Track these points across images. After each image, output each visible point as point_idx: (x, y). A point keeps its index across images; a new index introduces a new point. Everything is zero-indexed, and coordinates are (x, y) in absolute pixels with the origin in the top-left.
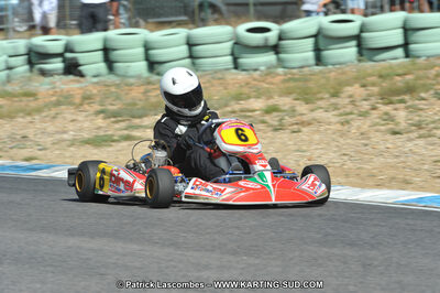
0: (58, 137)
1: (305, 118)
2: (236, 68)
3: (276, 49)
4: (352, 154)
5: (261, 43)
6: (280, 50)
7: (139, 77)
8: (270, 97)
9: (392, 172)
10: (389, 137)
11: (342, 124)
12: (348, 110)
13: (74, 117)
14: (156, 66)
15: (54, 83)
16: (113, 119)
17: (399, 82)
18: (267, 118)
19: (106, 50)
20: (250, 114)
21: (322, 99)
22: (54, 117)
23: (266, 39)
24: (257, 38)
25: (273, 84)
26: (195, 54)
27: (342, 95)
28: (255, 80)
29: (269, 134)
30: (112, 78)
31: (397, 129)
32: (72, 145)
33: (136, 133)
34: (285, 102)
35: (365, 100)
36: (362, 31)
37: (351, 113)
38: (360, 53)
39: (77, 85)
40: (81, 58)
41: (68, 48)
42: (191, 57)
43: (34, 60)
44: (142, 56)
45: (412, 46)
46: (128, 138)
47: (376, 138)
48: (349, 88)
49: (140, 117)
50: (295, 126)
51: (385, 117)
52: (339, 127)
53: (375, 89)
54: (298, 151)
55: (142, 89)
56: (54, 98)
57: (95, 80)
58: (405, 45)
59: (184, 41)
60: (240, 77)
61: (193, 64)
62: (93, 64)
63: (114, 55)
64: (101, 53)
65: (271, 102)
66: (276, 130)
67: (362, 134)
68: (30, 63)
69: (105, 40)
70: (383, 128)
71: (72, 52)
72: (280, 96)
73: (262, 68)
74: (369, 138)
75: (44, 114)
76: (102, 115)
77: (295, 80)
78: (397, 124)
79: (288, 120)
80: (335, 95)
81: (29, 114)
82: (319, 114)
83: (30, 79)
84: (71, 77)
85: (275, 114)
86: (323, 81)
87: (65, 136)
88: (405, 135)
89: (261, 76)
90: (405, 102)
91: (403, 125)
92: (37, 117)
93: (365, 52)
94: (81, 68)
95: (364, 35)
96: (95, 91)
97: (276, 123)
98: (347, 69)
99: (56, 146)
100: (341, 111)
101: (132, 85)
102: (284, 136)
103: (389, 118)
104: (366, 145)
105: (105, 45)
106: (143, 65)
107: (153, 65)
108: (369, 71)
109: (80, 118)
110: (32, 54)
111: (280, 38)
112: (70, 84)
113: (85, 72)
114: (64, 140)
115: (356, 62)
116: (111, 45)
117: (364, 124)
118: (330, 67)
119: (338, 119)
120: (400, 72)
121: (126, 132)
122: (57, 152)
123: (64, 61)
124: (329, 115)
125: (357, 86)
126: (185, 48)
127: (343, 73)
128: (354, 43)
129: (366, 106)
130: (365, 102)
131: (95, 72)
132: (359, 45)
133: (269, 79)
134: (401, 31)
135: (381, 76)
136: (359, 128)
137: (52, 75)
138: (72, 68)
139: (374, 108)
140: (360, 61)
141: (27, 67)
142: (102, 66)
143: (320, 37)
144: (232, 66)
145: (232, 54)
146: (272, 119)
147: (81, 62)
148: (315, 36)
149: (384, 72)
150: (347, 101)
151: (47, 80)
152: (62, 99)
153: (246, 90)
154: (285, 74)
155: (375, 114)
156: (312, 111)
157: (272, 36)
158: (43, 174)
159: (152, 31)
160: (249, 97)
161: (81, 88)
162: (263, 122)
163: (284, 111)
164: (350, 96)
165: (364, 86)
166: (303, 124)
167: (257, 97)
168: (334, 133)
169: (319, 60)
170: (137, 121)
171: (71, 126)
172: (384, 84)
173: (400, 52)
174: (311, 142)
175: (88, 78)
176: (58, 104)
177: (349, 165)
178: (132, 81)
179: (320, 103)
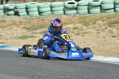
0: (11, 36)
1: (86, 31)
2: (64, 14)
3: (76, 9)
4: (101, 44)
5: (72, 7)
6: (77, 9)
7: (36, 16)
8: (75, 24)
9: (114, 51)
10: (112, 38)
11: (97, 33)
12: (99, 29)
13: (16, 29)
14: (41, 13)
15: (11, 18)
16: (28, 30)
17: (113, 20)
18: (74, 31)
19: (27, 8)
20: (69, 29)
21: (90, 25)
22: (10, 29)
23: (73, 6)
24: (71, 6)
25: (75, 19)
26: (52, 10)
27: (96, 24)
28: (70, 18)
29: (75, 36)
30: (28, 17)
31: (114, 36)
32: (15, 38)
33: (35, 35)
34: (79, 26)
35: (104, 25)
36: (101, 4)
37: (100, 30)
38: (101, 11)
39: (18, 19)
40: (19, 10)
41: (15, 8)
42: (51, 11)
43: (5, 11)
44: (37, 10)
45: (116, 9)
46: (32, 37)
47: (108, 38)
48: (98, 21)
49: (36, 30)
50: (83, 34)
51: (110, 31)
52: (96, 34)
53: (106, 22)
54: (84, 42)
55: (37, 20)
56: (11, 23)
57: (23, 17)
58: (114, 8)
59: (49, 6)
60: (65, 17)
61: (52, 13)
62: (23, 12)
63: (29, 10)
64: (25, 9)
65: (75, 26)
66: (77, 35)
67: (103, 37)
68: (4, 12)
69: (26, 5)
70: (109, 35)
71: (17, 9)
72: (78, 23)
73: (72, 14)
74: (105, 38)
75: (7, 28)
76: (25, 29)
77: (82, 18)
78: (114, 34)
79: (80, 32)
80: (94, 24)
81: (3, 28)
82: (90, 30)
83: (4, 17)
84: (16, 16)
85: (76, 30)
86: (90, 19)
87: (13, 36)
88: (117, 38)
89: (72, 17)
90: (116, 27)
91: (116, 34)
92: (5, 29)
93: (102, 10)
94: (19, 13)
95: (102, 5)
96: (23, 21)
97: (77, 33)
98: (97, 15)
99: (11, 39)
100: (96, 29)
101: (34, 19)
102: (79, 37)
103: (111, 32)
104: (105, 41)
105: (26, 7)
106: (37, 13)
107: (40, 13)
108: (104, 16)
109: (18, 30)
110: (5, 9)
111: (78, 6)
112: (16, 18)
113: (20, 15)
114: (13, 37)
115: (100, 13)
116: (28, 7)
117: (104, 33)
118: (92, 14)
119: (96, 32)
120: (113, 17)
121: (32, 35)
122: (11, 41)
123: (14, 11)
124: (93, 30)
125: (100, 21)
126: (50, 8)
127: (96, 16)
128: (99, 7)
129: (104, 27)
130: (103, 26)
131: (23, 15)
132: (101, 8)
133: (74, 18)
134: (113, 4)
135: (107, 18)
136: (102, 35)
137: (11, 15)
138: (17, 13)
139: (106, 28)
140: (101, 13)
141: (3, 13)
142: (25, 13)
143: (89, 6)
144: (63, 14)
145: (63, 10)
146: (76, 31)
147: (19, 12)
148: (88, 5)
149: (108, 16)
150: (98, 26)
151: (9, 17)
152: (13, 23)
153: (67, 21)
154: (79, 17)
155: (107, 30)
156: (88, 29)
157: (75, 5)
158: (6, 48)
159: (40, 3)
160: (68, 24)
161: (19, 20)
162: (73, 32)
163: (79, 29)
164: (99, 24)
165: (103, 21)
166: (85, 33)
167: (71, 24)
168: (95, 36)
169: (89, 12)
170: (35, 31)
171: (15, 32)
172: (109, 21)
173: (113, 10)
174: (88, 39)
175: (21, 16)
176: (12, 24)
177: (100, 47)
178: (34, 17)
179: (90, 26)
